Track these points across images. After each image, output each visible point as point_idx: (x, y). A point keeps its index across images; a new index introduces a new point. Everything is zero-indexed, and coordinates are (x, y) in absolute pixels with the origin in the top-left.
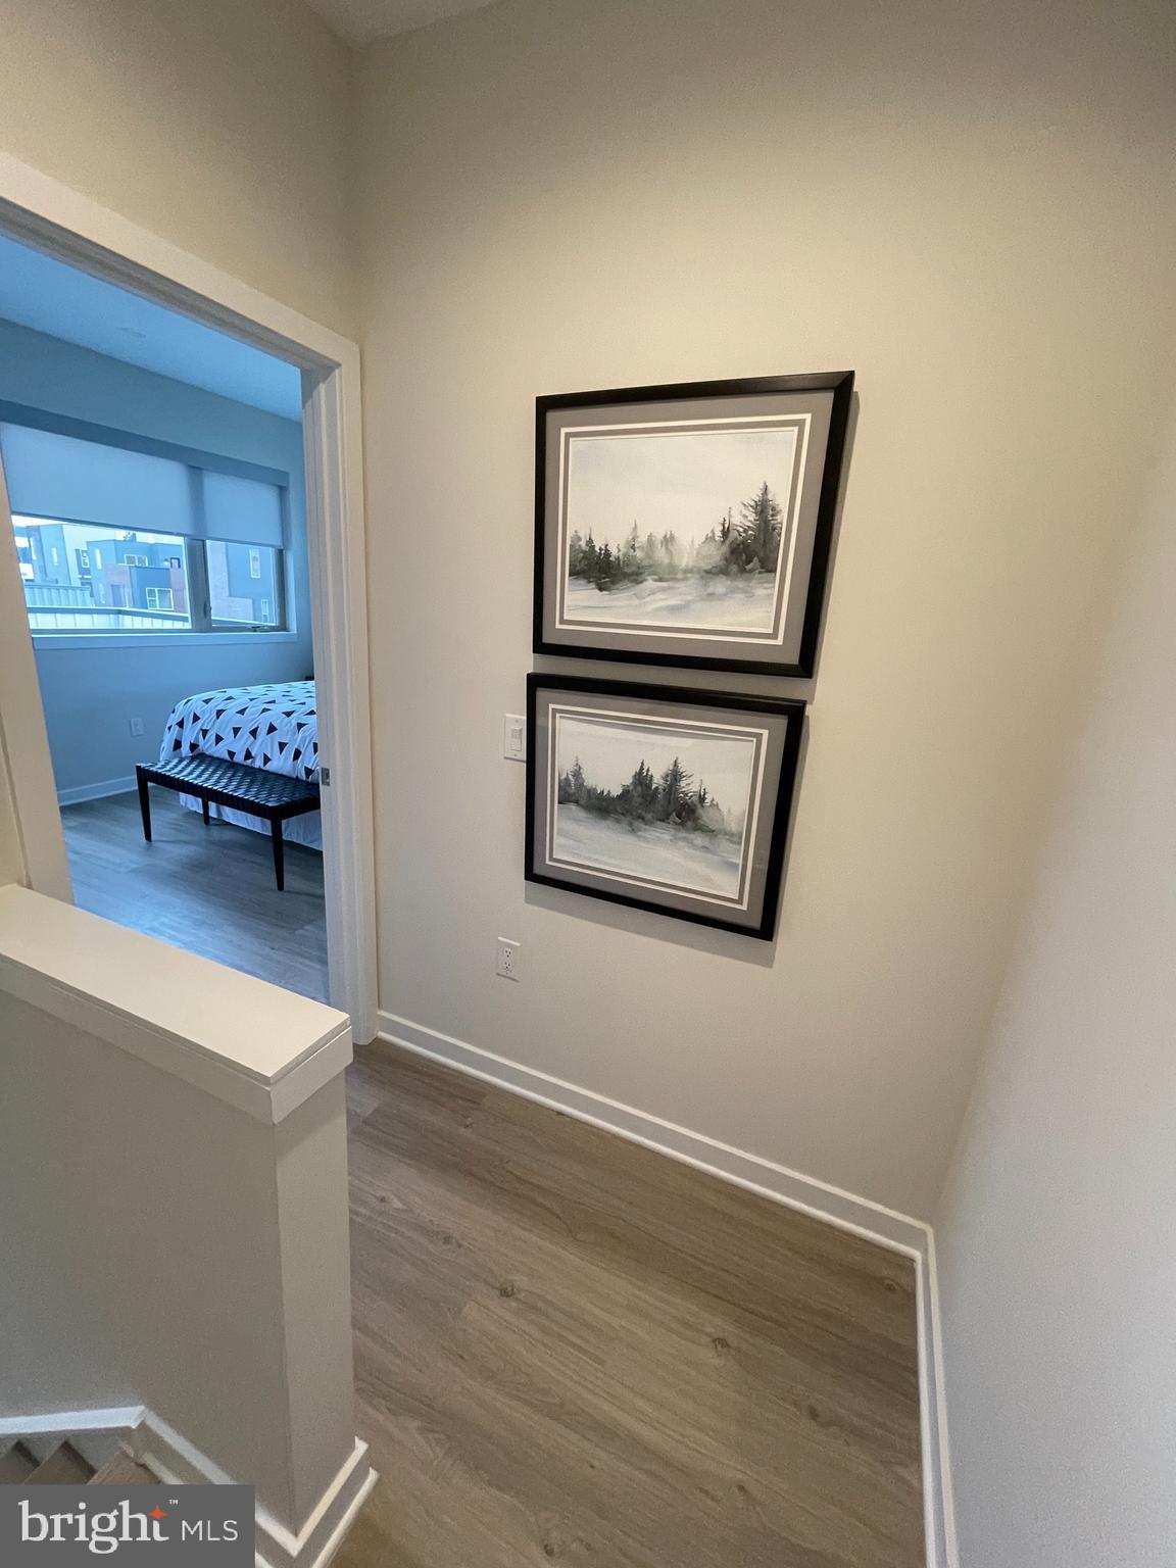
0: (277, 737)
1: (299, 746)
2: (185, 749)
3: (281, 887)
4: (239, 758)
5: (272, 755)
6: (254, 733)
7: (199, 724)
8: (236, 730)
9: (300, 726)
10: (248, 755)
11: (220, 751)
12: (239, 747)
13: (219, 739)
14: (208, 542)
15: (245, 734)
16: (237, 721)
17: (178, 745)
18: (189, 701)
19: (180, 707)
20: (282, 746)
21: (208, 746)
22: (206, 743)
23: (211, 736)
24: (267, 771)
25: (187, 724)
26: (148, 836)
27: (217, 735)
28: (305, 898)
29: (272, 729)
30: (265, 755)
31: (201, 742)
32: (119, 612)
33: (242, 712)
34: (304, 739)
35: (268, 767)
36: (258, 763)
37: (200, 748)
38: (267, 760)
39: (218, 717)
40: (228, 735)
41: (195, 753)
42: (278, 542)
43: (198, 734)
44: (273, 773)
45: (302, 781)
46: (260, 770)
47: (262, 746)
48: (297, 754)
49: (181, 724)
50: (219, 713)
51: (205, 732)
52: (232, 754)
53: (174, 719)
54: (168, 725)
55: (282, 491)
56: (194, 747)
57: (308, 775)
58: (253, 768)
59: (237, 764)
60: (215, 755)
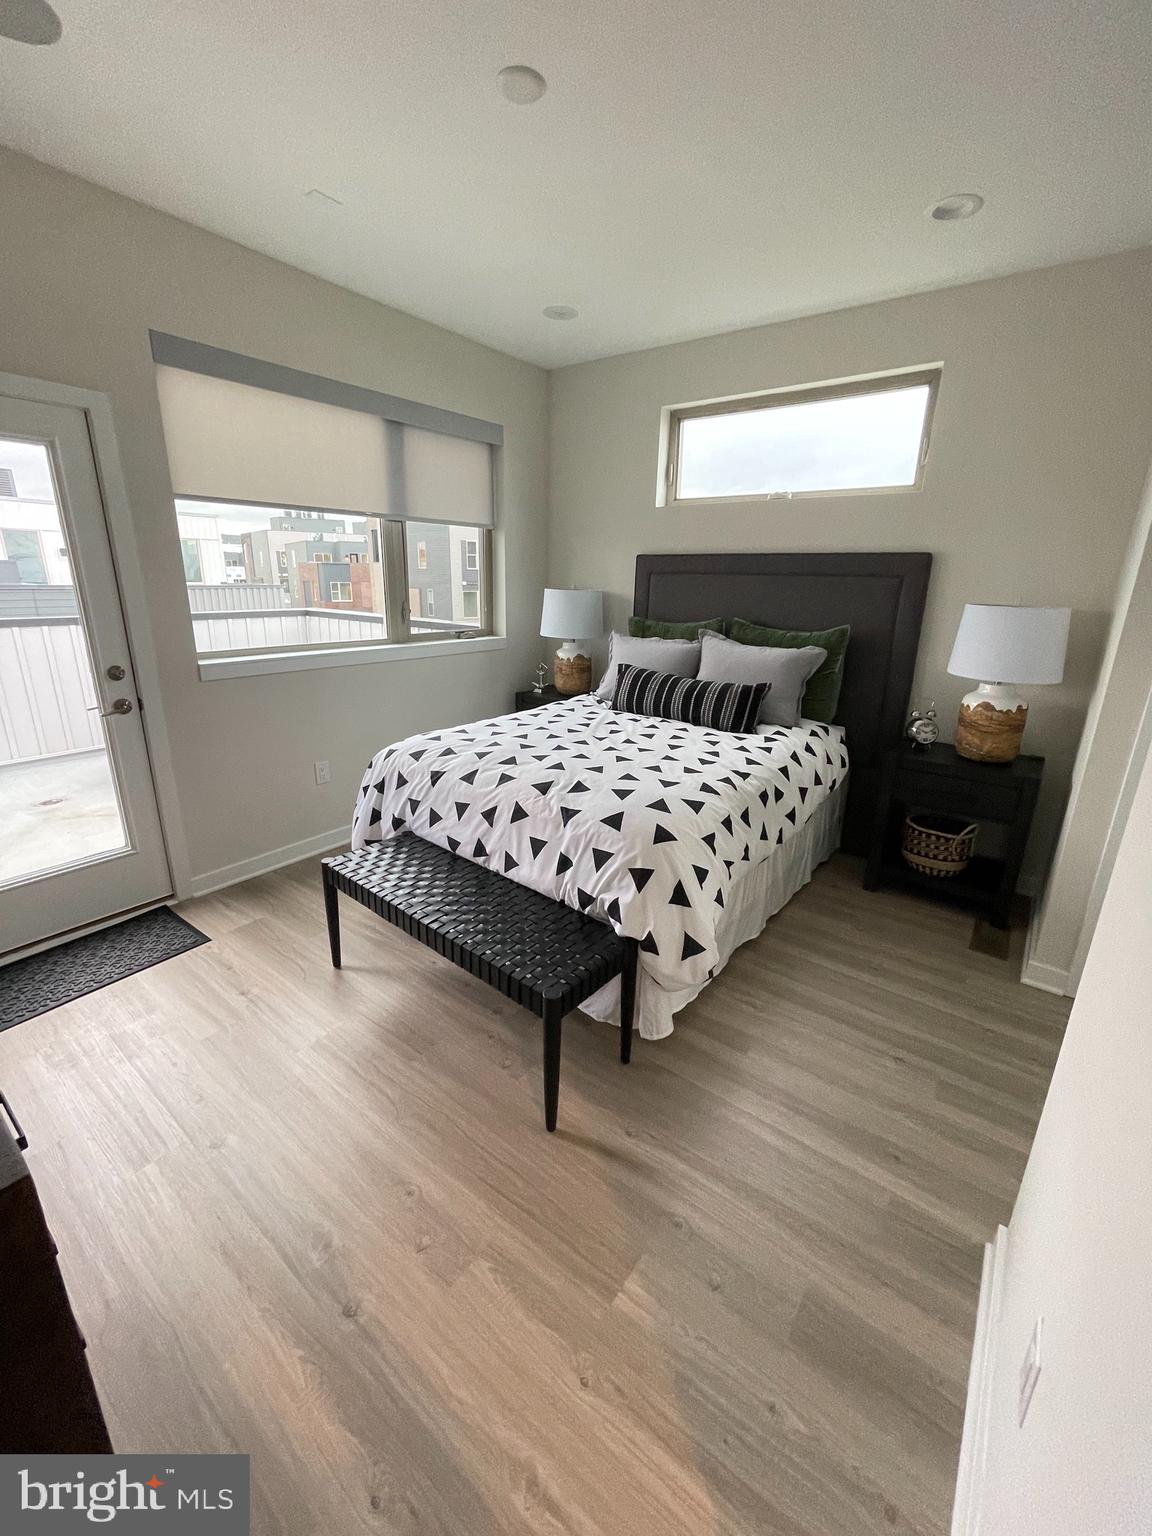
0: (529, 828)
1: (567, 850)
2: (386, 823)
3: (551, 1125)
4: (466, 851)
5: (518, 858)
6: (489, 815)
7: (407, 790)
8: (461, 808)
9: (568, 814)
10: (480, 850)
11: (438, 835)
12: (466, 834)
13: (435, 818)
14: (409, 524)
15: (474, 815)
16: (463, 791)
17: (376, 816)
18: (391, 752)
19: (379, 758)
20: (537, 845)
21: (418, 824)
22: (414, 821)
23: (423, 812)
24: (512, 882)
25: (389, 787)
26: (337, 963)
27: (432, 812)
28: (593, 1157)
29: (519, 814)
30: (508, 856)
31: (409, 817)
32: (307, 613)
33: (469, 778)
34: (575, 840)
35: (512, 874)
36: (496, 864)
37: (407, 824)
38: (510, 863)
39: (433, 784)
40: (448, 812)
41: (401, 830)
42: (486, 520)
43: (405, 804)
44: (519, 886)
45: (572, 910)
46: (497, 874)
47: (503, 841)
48: (564, 864)
49: (380, 787)
50: (436, 777)
51: (415, 805)
52: (454, 844)
53: (371, 778)
54: (364, 785)
55: (493, 449)
56: (398, 823)
57: (583, 905)
58: (488, 871)
59: (460, 858)
60: (429, 839)
